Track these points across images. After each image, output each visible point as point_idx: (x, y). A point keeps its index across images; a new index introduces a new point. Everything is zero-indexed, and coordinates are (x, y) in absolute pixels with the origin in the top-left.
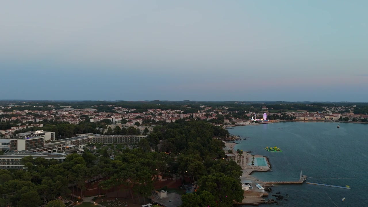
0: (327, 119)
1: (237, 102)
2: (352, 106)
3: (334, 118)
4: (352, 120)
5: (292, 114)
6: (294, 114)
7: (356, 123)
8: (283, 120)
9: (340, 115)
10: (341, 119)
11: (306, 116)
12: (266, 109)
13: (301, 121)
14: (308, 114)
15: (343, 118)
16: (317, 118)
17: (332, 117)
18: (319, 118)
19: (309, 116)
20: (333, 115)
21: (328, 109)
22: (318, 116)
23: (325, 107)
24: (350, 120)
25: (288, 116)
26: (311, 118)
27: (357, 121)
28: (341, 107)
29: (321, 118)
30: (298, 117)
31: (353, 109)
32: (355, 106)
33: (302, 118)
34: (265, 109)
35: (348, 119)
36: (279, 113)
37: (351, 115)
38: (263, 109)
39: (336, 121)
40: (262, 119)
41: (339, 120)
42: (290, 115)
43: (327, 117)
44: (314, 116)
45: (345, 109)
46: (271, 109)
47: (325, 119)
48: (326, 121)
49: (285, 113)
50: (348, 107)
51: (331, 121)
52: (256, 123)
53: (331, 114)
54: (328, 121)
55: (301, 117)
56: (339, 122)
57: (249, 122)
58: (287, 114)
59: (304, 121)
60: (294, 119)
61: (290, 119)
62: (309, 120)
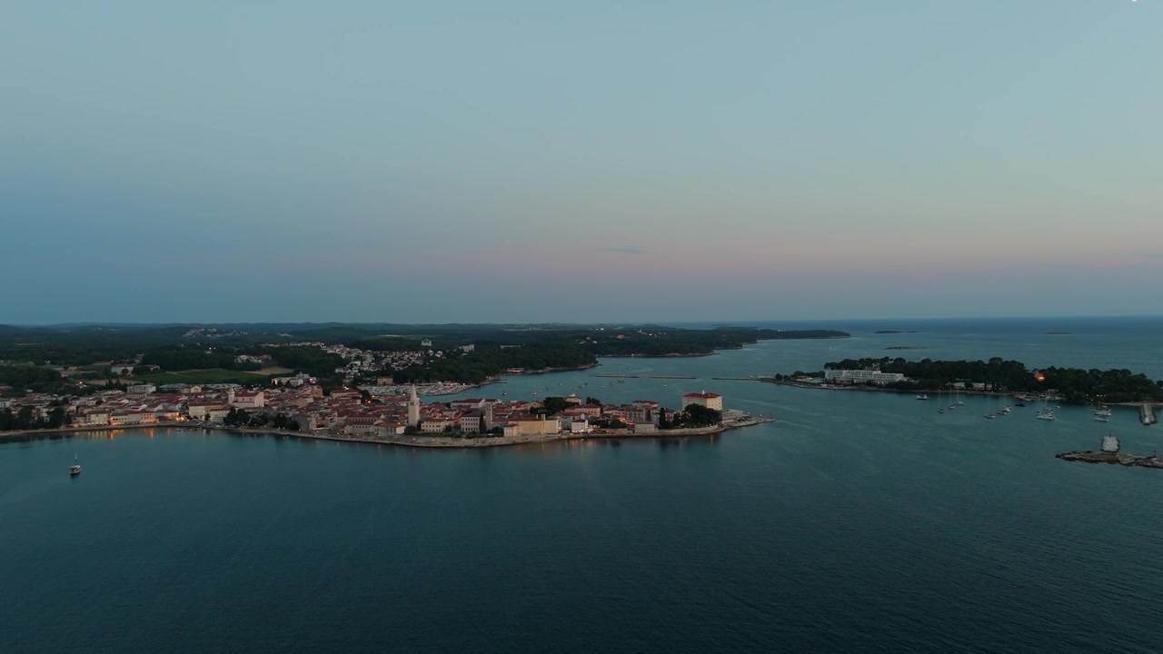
0: (196, 417)
2: (462, 347)
3: (213, 414)
10: (229, 417)
12: (125, 371)
13: (95, 431)
18: (167, 415)
26: (132, 418)
29: (179, 415)
32: (469, 348)
33: (98, 420)
34: (120, 370)
41: (224, 421)
46: (148, 371)
47: (189, 418)
55: (93, 416)
59: (108, 429)
60: (62, 428)
61: (45, 425)
62: (129, 428)
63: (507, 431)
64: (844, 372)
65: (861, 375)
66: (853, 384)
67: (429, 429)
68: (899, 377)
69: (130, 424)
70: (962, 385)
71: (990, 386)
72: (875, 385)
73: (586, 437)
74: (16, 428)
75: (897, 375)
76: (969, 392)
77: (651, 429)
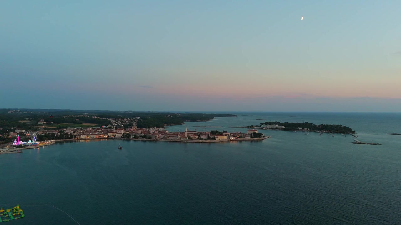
0: (110, 136)
1: (11, 111)
2: (136, 118)
3: (117, 135)
4: (133, 137)
5: (72, 132)
6: (74, 132)
7: (137, 140)
8: (60, 140)
9: (123, 131)
10: (123, 136)
11: (88, 133)
12: (44, 123)
13: (82, 140)
14: (91, 131)
15: (125, 134)
16: (100, 135)
17: (115, 133)
18: (101, 135)
19: (91, 133)
20: (116, 132)
21: (114, 121)
22: (101, 133)
23: (112, 119)
24: (131, 137)
25: (66, 134)
26: (93, 136)
27: (138, 137)
28: (127, 119)
29: (104, 136)
30: (79, 135)
31: (136, 121)
32: (139, 118)
33: (83, 137)
34: (42, 123)
35: (130, 136)
36: (56, 130)
37: (133, 131)
38: (39, 123)
39: (119, 139)
40: (30, 141)
41: (122, 137)
42: (69, 133)
43: (110, 134)
44: (97, 133)
45: (129, 122)
46: (50, 123)
47: (108, 136)
48: (109, 138)
49: (64, 131)
50: (133, 119)
51: (114, 139)
52: (18, 149)
53: (114, 130)
54: (111, 139)
55: (82, 135)
56: (121, 139)
57: (7, 148)
58: (66, 132)
59: (86, 139)
60: (73, 139)
61: (69, 138)
62: (91, 139)
63: (216, 138)
64: (268, 125)
65: (273, 126)
66: (272, 128)
67: (193, 138)
68: (283, 127)
69: (92, 138)
70: (302, 129)
71: (308, 129)
72: (278, 129)
73: (234, 140)
74: (62, 139)
75: (283, 126)
76: (303, 130)
77: (250, 138)
